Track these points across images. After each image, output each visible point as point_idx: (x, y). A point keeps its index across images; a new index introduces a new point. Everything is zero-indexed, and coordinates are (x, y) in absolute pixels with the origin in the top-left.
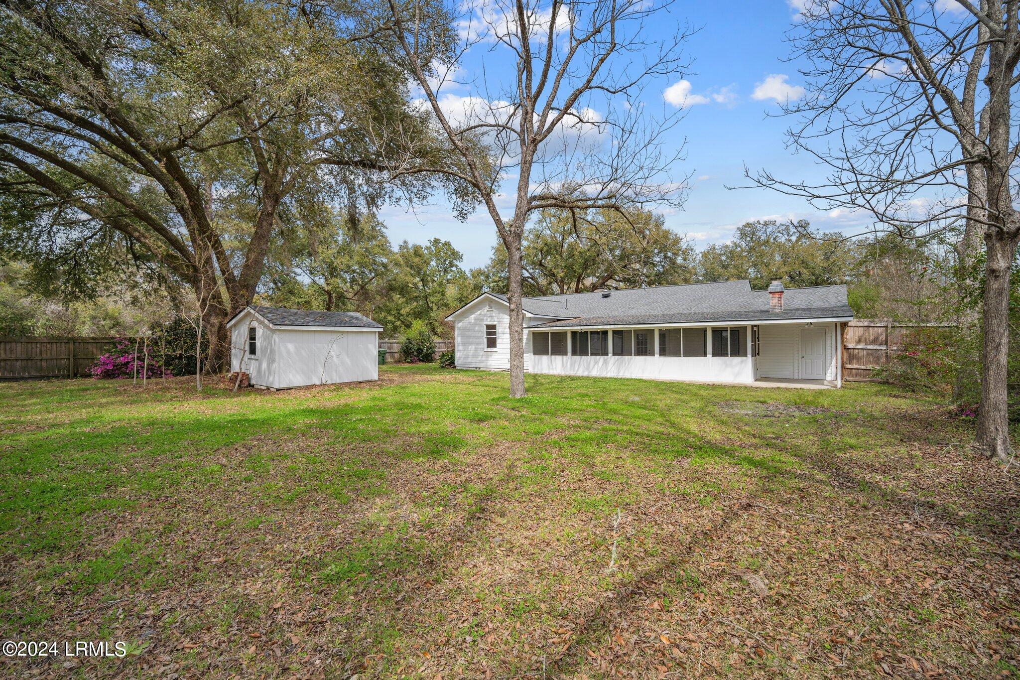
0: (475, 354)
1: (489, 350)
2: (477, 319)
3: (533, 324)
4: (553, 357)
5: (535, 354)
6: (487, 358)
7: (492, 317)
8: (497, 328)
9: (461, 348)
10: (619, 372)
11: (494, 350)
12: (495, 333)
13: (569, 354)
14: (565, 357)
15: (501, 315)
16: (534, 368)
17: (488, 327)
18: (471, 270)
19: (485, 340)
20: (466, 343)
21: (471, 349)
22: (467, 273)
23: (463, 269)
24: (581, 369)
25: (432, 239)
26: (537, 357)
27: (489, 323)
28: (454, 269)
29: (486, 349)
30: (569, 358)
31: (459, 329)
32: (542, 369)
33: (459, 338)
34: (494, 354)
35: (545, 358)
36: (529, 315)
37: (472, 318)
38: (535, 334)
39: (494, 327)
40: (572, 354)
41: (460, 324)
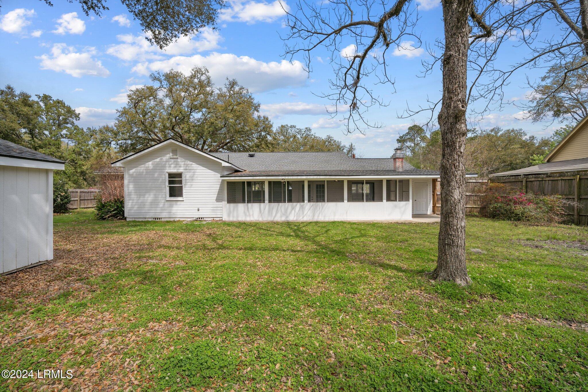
0: (155, 203)
1: (173, 199)
2: (155, 166)
3: (226, 173)
4: (250, 205)
5: (230, 201)
6: (171, 206)
7: (177, 165)
8: (183, 176)
9: (133, 196)
10: (314, 216)
11: (180, 199)
12: (180, 182)
13: (267, 201)
14: (262, 204)
15: (189, 162)
16: (229, 215)
17: (171, 175)
18: (89, 129)
19: (168, 189)
20: (141, 190)
21: (149, 198)
22: (85, 130)
23: (80, 127)
24: (279, 215)
25: (41, 95)
26: (232, 205)
27: (173, 171)
28: (69, 126)
29: (169, 198)
30: (266, 206)
31: (131, 176)
32: (238, 217)
33: (131, 186)
34: (179, 203)
35: (241, 206)
36: (224, 164)
37: (150, 164)
38: (229, 184)
39: (180, 175)
40: (270, 201)
41: (132, 171)
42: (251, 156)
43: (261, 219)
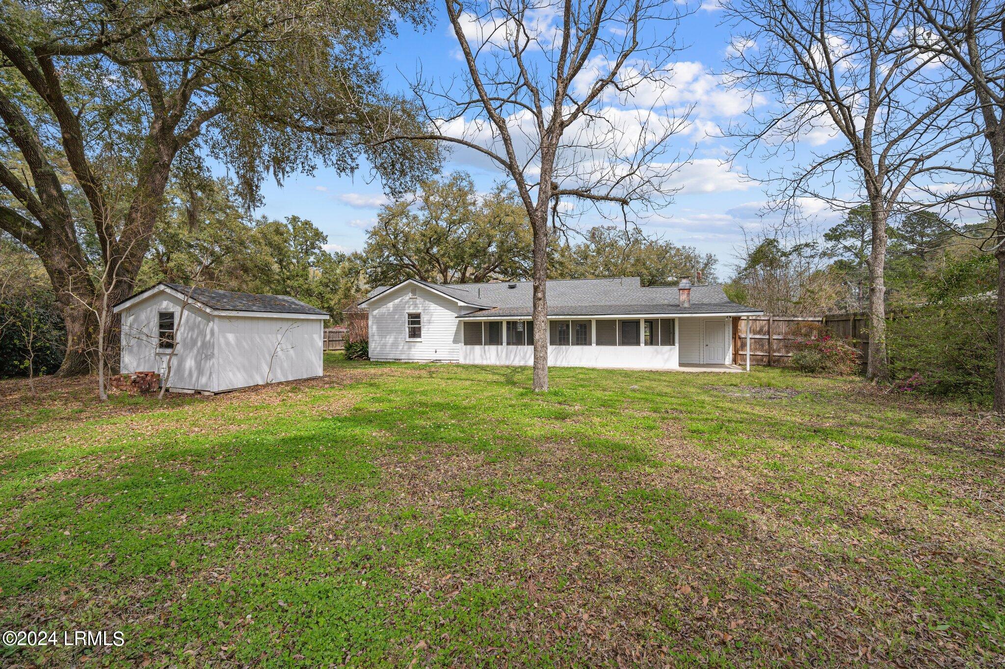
0: (395, 344)
1: (412, 340)
2: (396, 308)
3: (463, 313)
4: (487, 347)
5: (466, 344)
6: (410, 348)
7: (416, 305)
8: (422, 316)
9: (376, 338)
10: (556, 360)
11: (418, 340)
12: (419, 323)
13: (505, 344)
14: (500, 347)
15: (427, 302)
16: (465, 359)
17: (411, 316)
18: (337, 253)
19: (407, 330)
20: (383, 331)
21: (390, 339)
22: (332, 256)
23: (328, 252)
24: (517, 359)
25: (290, 217)
26: (469, 347)
27: (412, 311)
28: (317, 251)
29: (408, 339)
30: (503, 348)
31: (374, 317)
32: (474, 359)
33: (375, 327)
34: (418, 344)
35: (477, 348)
36: (461, 304)
37: (391, 305)
38: (466, 323)
39: (418, 316)
40: (508, 344)
41: (375, 312)
42: (512, 287)
43: (498, 363)
